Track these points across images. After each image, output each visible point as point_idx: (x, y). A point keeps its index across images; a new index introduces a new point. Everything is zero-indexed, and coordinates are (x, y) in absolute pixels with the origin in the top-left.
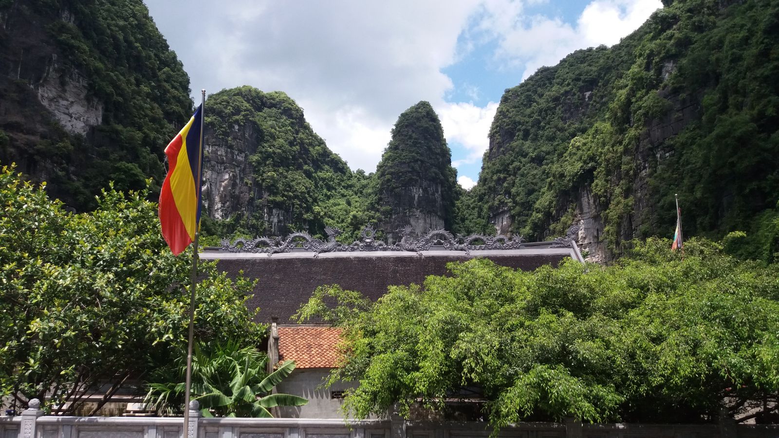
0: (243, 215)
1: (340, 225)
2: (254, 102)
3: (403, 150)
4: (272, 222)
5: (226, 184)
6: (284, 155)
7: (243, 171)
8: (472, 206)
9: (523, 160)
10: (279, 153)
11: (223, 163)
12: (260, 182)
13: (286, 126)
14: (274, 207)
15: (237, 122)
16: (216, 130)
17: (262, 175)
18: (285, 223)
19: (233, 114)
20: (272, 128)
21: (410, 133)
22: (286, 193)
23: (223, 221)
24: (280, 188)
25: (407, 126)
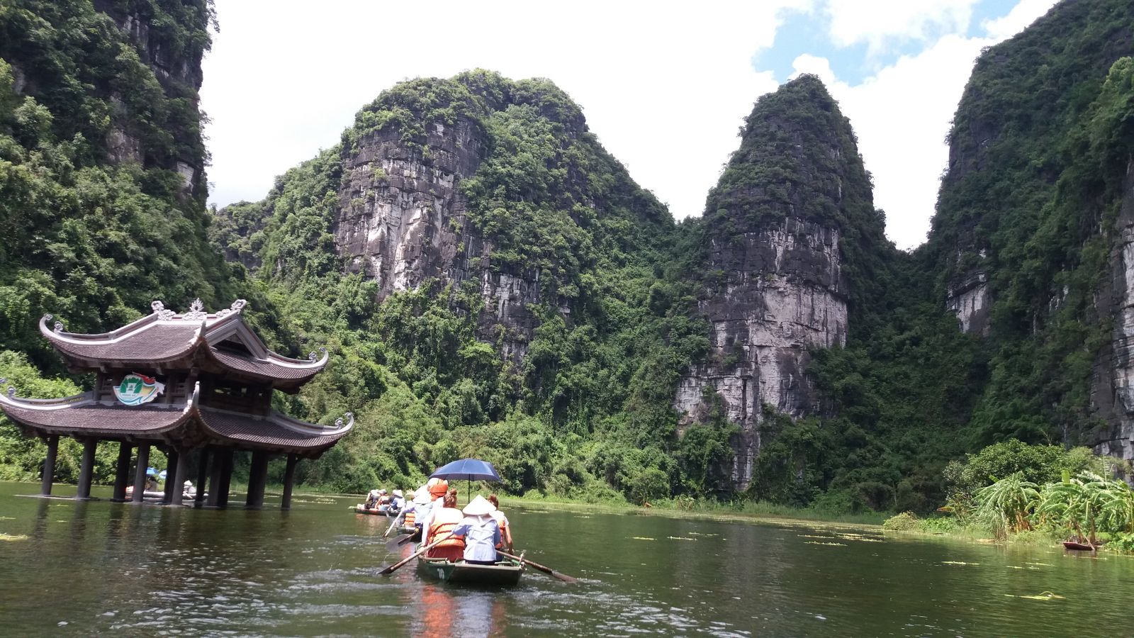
0: (445, 284)
1: (633, 311)
2: (491, 94)
3: (755, 162)
4: (499, 298)
5: (415, 229)
6: (528, 179)
7: (449, 205)
8: (912, 280)
9: (1017, 174)
10: (518, 175)
11: (411, 190)
12: (479, 225)
13: (544, 132)
14: (503, 272)
15: (440, 119)
16: (402, 133)
17: (482, 214)
18: (523, 300)
19: (436, 106)
20: (514, 134)
21: (772, 129)
22: (527, 247)
23: (407, 294)
24: (517, 238)
25: (767, 118)
